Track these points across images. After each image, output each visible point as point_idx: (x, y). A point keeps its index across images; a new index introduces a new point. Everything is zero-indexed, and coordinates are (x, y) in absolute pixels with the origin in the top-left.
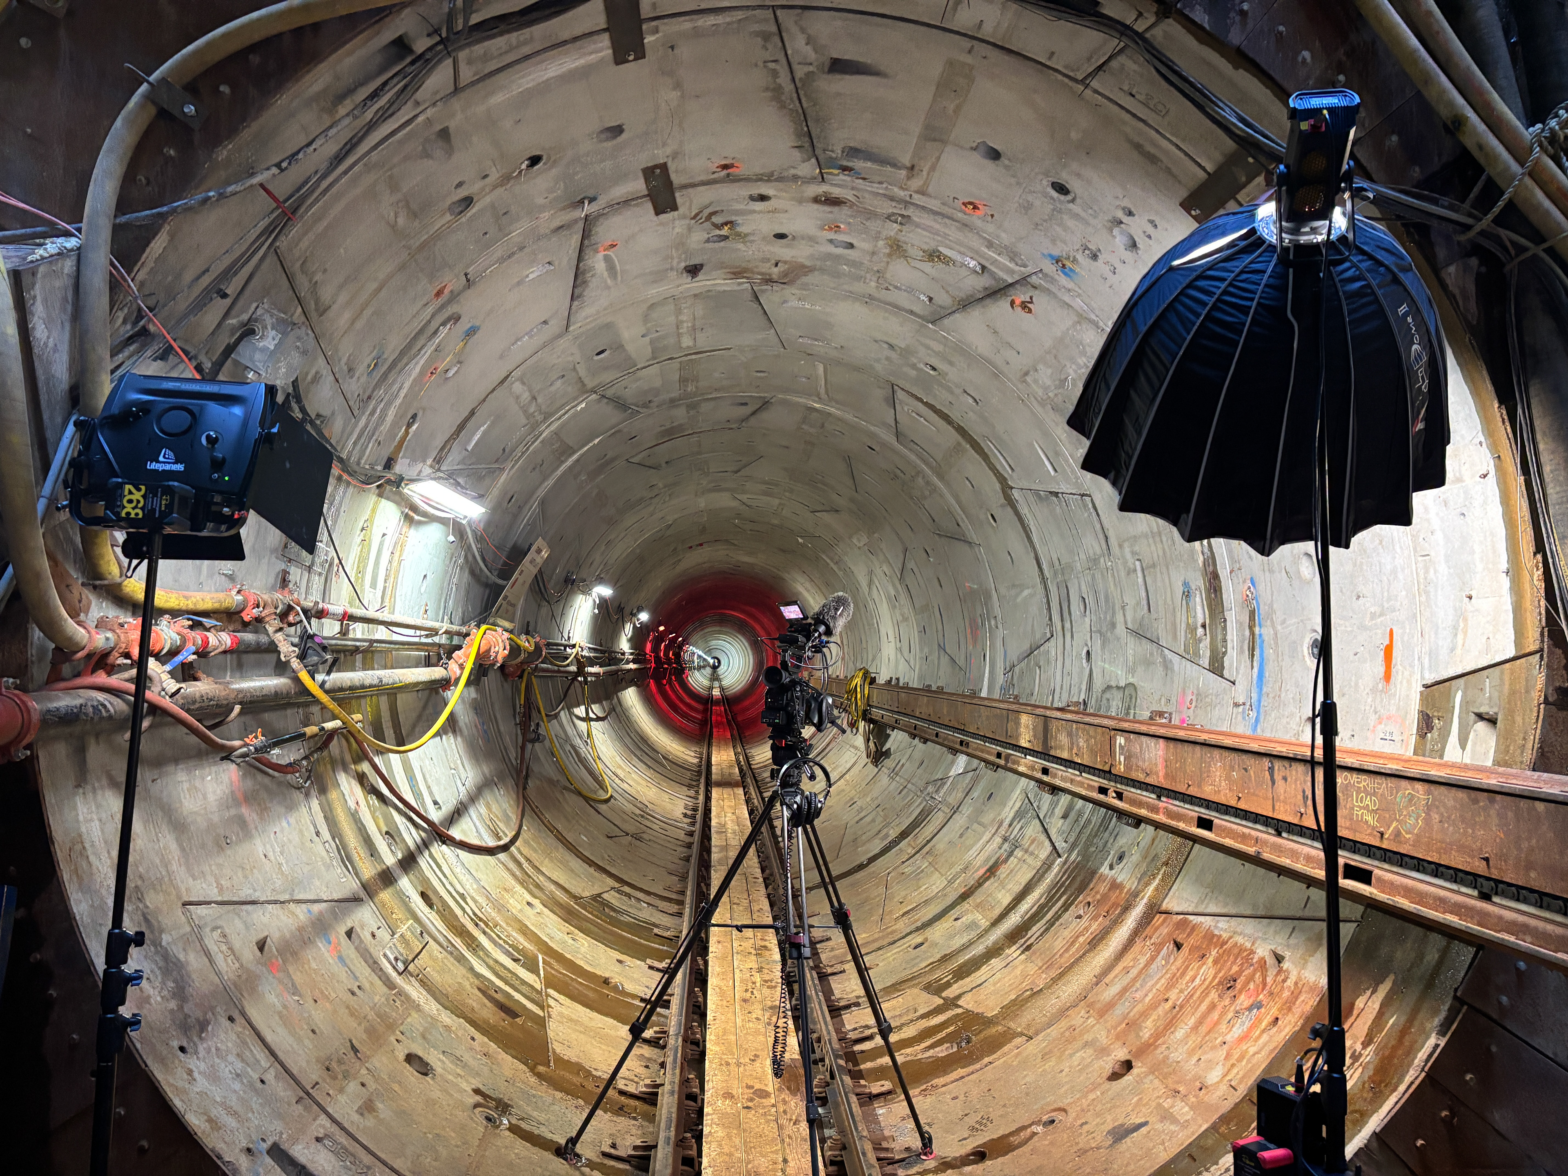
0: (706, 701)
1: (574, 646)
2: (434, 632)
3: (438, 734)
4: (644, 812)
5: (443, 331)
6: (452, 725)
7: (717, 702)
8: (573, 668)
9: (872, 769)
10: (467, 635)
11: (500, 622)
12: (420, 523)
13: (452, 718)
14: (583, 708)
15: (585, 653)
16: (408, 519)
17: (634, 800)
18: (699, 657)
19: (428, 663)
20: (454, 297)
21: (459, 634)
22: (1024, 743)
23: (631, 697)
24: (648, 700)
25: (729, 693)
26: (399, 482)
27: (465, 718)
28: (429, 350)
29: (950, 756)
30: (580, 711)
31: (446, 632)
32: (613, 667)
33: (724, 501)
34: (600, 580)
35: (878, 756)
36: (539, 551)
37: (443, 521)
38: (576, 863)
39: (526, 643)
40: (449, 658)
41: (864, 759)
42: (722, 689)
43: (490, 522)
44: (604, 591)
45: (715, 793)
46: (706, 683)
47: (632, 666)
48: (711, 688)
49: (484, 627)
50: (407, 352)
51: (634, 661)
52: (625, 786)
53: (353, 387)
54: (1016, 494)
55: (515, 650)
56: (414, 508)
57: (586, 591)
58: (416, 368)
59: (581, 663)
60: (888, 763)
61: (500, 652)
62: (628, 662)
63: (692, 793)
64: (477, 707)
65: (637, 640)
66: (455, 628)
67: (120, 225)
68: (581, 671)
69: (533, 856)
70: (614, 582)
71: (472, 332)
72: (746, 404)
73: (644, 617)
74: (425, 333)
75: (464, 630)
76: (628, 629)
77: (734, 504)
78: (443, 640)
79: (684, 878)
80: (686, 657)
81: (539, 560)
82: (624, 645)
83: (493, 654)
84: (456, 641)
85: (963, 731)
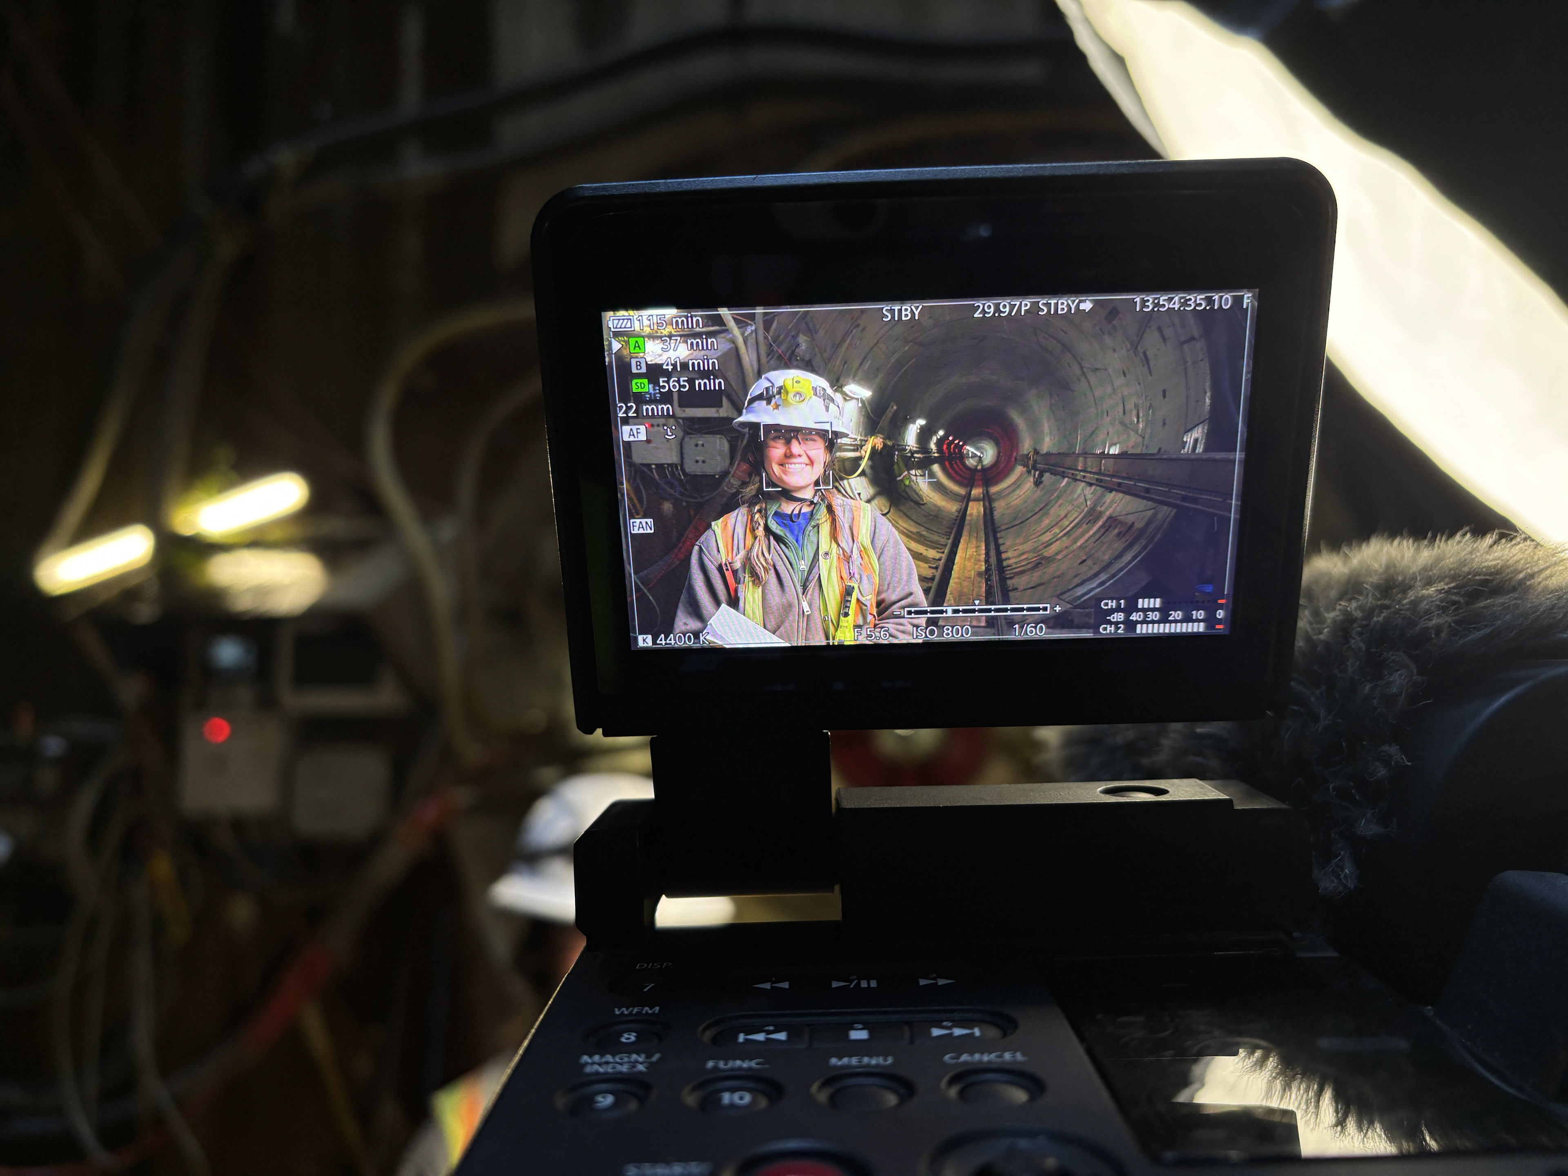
0: (974, 471)
1: (909, 446)
2: (856, 439)
3: (859, 475)
4: (939, 509)
5: (855, 331)
6: (863, 473)
7: (979, 471)
8: (909, 455)
9: (1036, 489)
10: (867, 441)
11: (879, 435)
12: (849, 400)
13: (863, 471)
14: (914, 471)
15: (914, 449)
16: (845, 399)
17: (935, 505)
18: (972, 452)
19: (854, 450)
20: (858, 318)
21: (864, 440)
22: (1080, 468)
23: (936, 468)
24: (944, 469)
25: (985, 467)
26: (841, 387)
27: (868, 471)
28: (850, 338)
29: (1062, 479)
30: (913, 472)
31: (860, 440)
32: (927, 455)
33: (973, 379)
34: (919, 417)
35: (1038, 483)
36: (893, 407)
37: (857, 399)
38: (912, 523)
39: (889, 443)
40: (861, 449)
41: (1033, 486)
42: (982, 466)
43: (873, 396)
44: (921, 422)
45: (971, 504)
46: (975, 464)
47: (936, 455)
48: (977, 466)
49: (873, 438)
50: (843, 340)
51: (937, 453)
52: (932, 500)
53: (826, 355)
54: (1085, 370)
55: (885, 445)
56: (847, 395)
57: (914, 422)
58: (845, 345)
59: (912, 453)
60: (1042, 486)
61: (879, 446)
62: (934, 453)
63: (961, 504)
64: (872, 467)
65: (940, 443)
66: (863, 438)
67: (766, 320)
68: (912, 456)
69: (895, 518)
70: (925, 417)
71: (864, 329)
72: (976, 338)
73: (941, 433)
74: (848, 333)
75: (866, 439)
76: (934, 439)
77: (978, 380)
78: (859, 443)
79: (952, 529)
80: (965, 452)
81: (893, 411)
82: (933, 446)
83: (877, 447)
84: (863, 443)
85: (1063, 467)
